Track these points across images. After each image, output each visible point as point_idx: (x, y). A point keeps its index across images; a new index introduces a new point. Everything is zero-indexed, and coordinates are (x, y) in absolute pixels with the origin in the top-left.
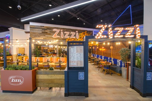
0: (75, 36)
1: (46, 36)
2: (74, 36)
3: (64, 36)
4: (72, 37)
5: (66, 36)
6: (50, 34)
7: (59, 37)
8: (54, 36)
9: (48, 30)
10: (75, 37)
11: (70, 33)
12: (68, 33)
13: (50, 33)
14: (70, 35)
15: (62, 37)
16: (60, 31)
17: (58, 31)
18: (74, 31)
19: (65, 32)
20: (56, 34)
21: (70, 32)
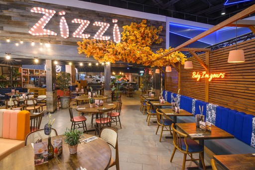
0: (109, 33)
1: (5, 28)
2: (106, 34)
3: (71, 32)
4: (98, 36)
5: (78, 34)
6: (19, 24)
7: (53, 33)
8: (36, 31)
9: (15, 10)
10: (107, 38)
11: (91, 24)
12: (84, 23)
13: (19, 19)
14: (91, 30)
15: (65, 34)
16: (56, 15)
17: (50, 14)
18: (107, 18)
19: (73, 19)
20: (41, 25)
21: (92, 22)
